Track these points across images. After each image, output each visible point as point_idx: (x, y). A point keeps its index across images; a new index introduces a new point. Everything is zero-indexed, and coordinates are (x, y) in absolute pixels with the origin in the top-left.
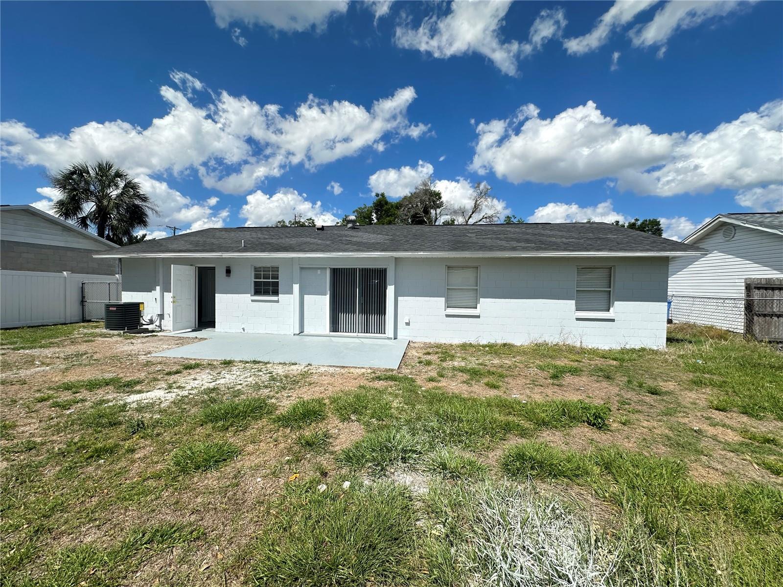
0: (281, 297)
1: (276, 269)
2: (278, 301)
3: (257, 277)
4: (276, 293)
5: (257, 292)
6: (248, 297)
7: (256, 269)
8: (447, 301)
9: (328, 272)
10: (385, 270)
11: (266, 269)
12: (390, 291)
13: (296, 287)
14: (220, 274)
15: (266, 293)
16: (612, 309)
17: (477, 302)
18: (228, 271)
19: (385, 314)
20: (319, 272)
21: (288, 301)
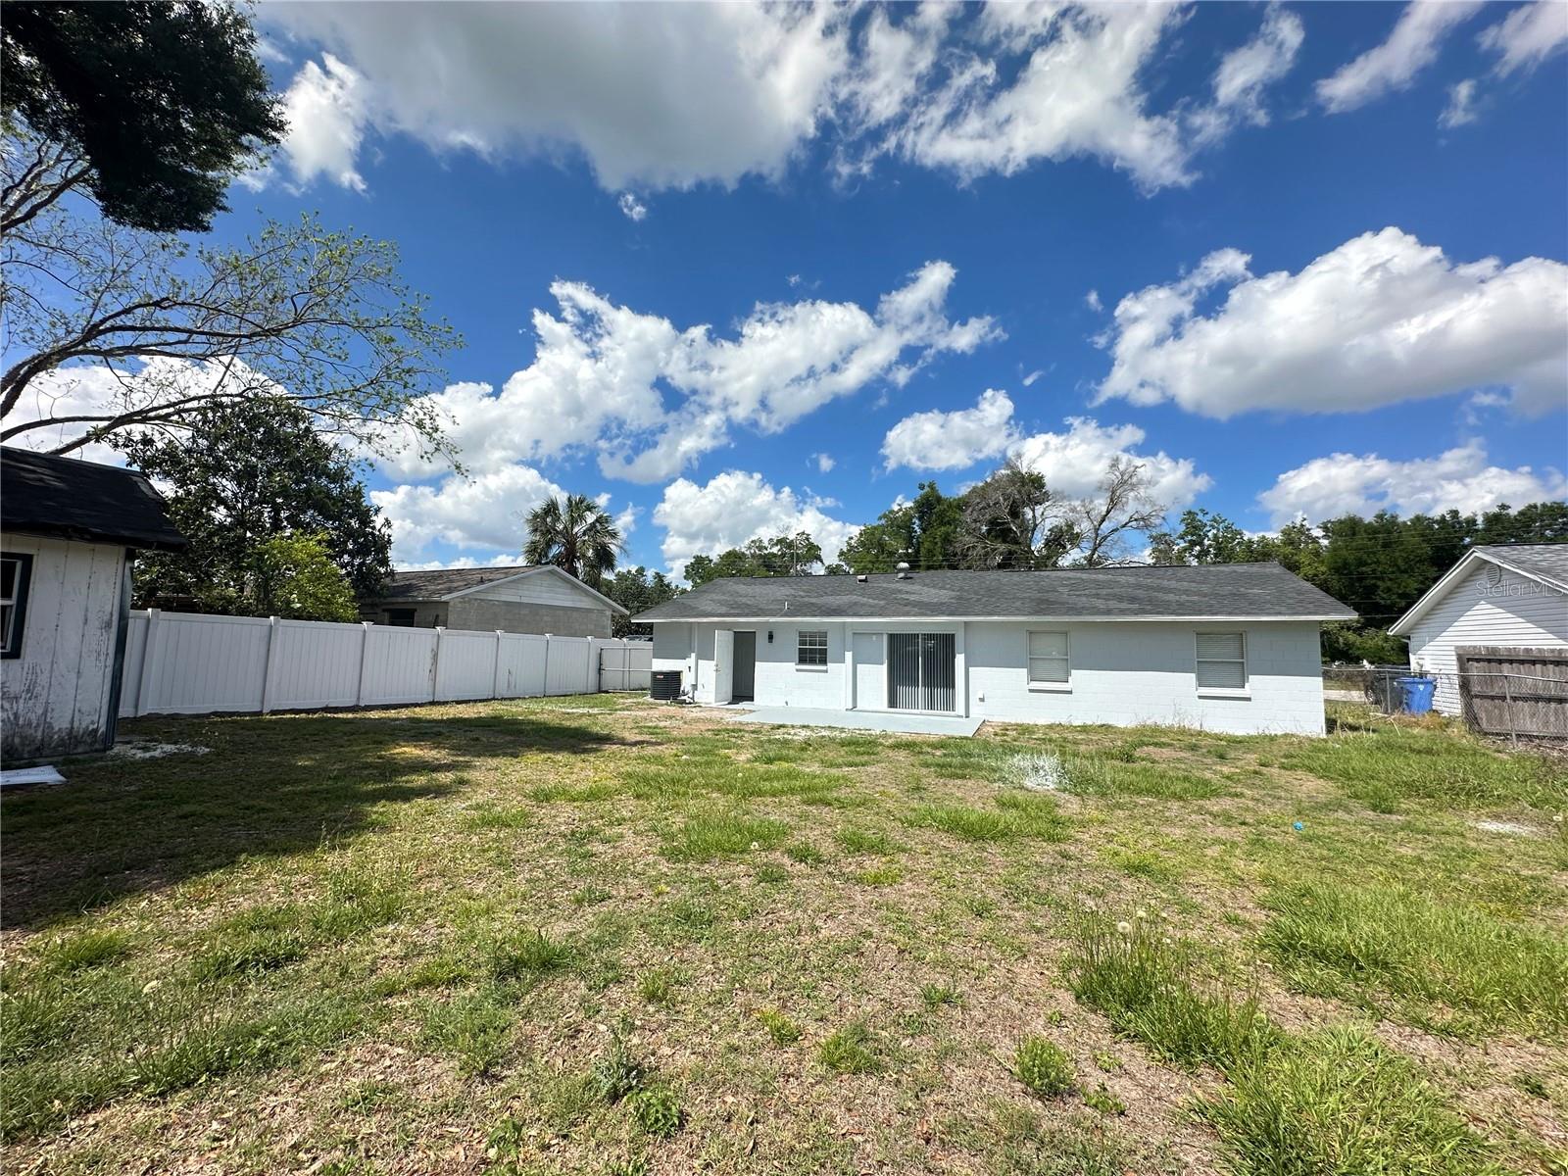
0: (830, 666)
1: (825, 634)
2: (826, 671)
3: (802, 643)
4: (824, 662)
5: (802, 661)
6: (792, 666)
7: (801, 635)
8: (1030, 672)
9: (885, 638)
10: (953, 635)
11: (812, 635)
12: (960, 660)
13: (849, 655)
14: (761, 641)
15: (812, 661)
16: (1247, 685)
17: (1068, 674)
18: (771, 637)
19: (954, 687)
20: (874, 638)
21: (838, 671)
